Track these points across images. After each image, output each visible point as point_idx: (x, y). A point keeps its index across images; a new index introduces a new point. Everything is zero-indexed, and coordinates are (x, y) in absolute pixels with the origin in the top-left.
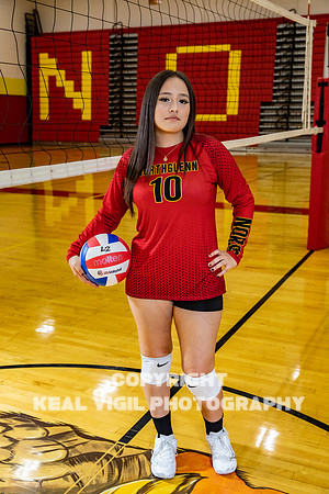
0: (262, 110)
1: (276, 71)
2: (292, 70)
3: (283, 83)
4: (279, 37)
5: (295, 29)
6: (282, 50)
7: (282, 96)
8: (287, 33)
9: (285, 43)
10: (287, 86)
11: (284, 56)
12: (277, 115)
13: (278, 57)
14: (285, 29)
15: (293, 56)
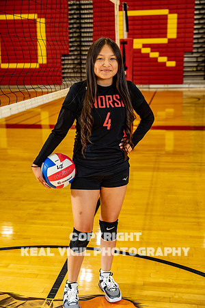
0: (63, 60)
1: (70, 33)
2: (81, 32)
3: (75, 41)
4: (70, 10)
5: (80, 5)
6: (73, 18)
7: (76, 50)
8: (75, 7)
9: (74, 14)
10: (78, 43)
11: (75, 23)
12: (74, 63)
13: (70, 24)
14: (74, 4)
15: (80, 23)
